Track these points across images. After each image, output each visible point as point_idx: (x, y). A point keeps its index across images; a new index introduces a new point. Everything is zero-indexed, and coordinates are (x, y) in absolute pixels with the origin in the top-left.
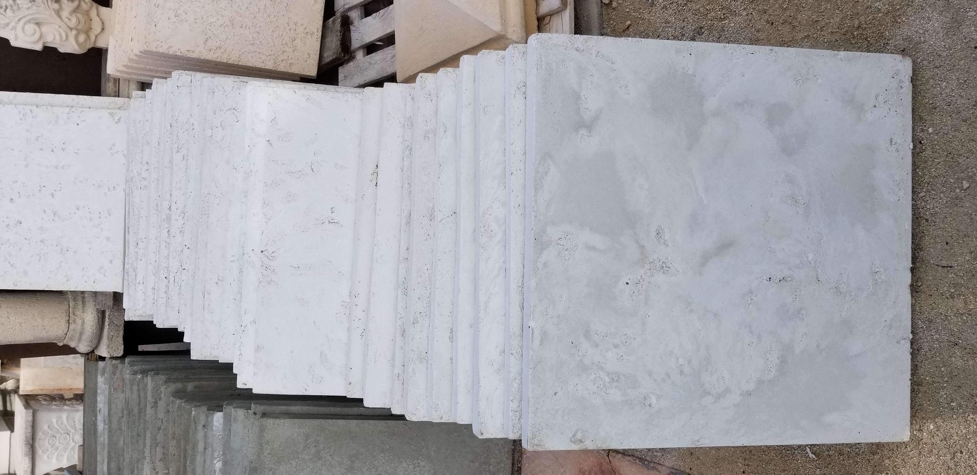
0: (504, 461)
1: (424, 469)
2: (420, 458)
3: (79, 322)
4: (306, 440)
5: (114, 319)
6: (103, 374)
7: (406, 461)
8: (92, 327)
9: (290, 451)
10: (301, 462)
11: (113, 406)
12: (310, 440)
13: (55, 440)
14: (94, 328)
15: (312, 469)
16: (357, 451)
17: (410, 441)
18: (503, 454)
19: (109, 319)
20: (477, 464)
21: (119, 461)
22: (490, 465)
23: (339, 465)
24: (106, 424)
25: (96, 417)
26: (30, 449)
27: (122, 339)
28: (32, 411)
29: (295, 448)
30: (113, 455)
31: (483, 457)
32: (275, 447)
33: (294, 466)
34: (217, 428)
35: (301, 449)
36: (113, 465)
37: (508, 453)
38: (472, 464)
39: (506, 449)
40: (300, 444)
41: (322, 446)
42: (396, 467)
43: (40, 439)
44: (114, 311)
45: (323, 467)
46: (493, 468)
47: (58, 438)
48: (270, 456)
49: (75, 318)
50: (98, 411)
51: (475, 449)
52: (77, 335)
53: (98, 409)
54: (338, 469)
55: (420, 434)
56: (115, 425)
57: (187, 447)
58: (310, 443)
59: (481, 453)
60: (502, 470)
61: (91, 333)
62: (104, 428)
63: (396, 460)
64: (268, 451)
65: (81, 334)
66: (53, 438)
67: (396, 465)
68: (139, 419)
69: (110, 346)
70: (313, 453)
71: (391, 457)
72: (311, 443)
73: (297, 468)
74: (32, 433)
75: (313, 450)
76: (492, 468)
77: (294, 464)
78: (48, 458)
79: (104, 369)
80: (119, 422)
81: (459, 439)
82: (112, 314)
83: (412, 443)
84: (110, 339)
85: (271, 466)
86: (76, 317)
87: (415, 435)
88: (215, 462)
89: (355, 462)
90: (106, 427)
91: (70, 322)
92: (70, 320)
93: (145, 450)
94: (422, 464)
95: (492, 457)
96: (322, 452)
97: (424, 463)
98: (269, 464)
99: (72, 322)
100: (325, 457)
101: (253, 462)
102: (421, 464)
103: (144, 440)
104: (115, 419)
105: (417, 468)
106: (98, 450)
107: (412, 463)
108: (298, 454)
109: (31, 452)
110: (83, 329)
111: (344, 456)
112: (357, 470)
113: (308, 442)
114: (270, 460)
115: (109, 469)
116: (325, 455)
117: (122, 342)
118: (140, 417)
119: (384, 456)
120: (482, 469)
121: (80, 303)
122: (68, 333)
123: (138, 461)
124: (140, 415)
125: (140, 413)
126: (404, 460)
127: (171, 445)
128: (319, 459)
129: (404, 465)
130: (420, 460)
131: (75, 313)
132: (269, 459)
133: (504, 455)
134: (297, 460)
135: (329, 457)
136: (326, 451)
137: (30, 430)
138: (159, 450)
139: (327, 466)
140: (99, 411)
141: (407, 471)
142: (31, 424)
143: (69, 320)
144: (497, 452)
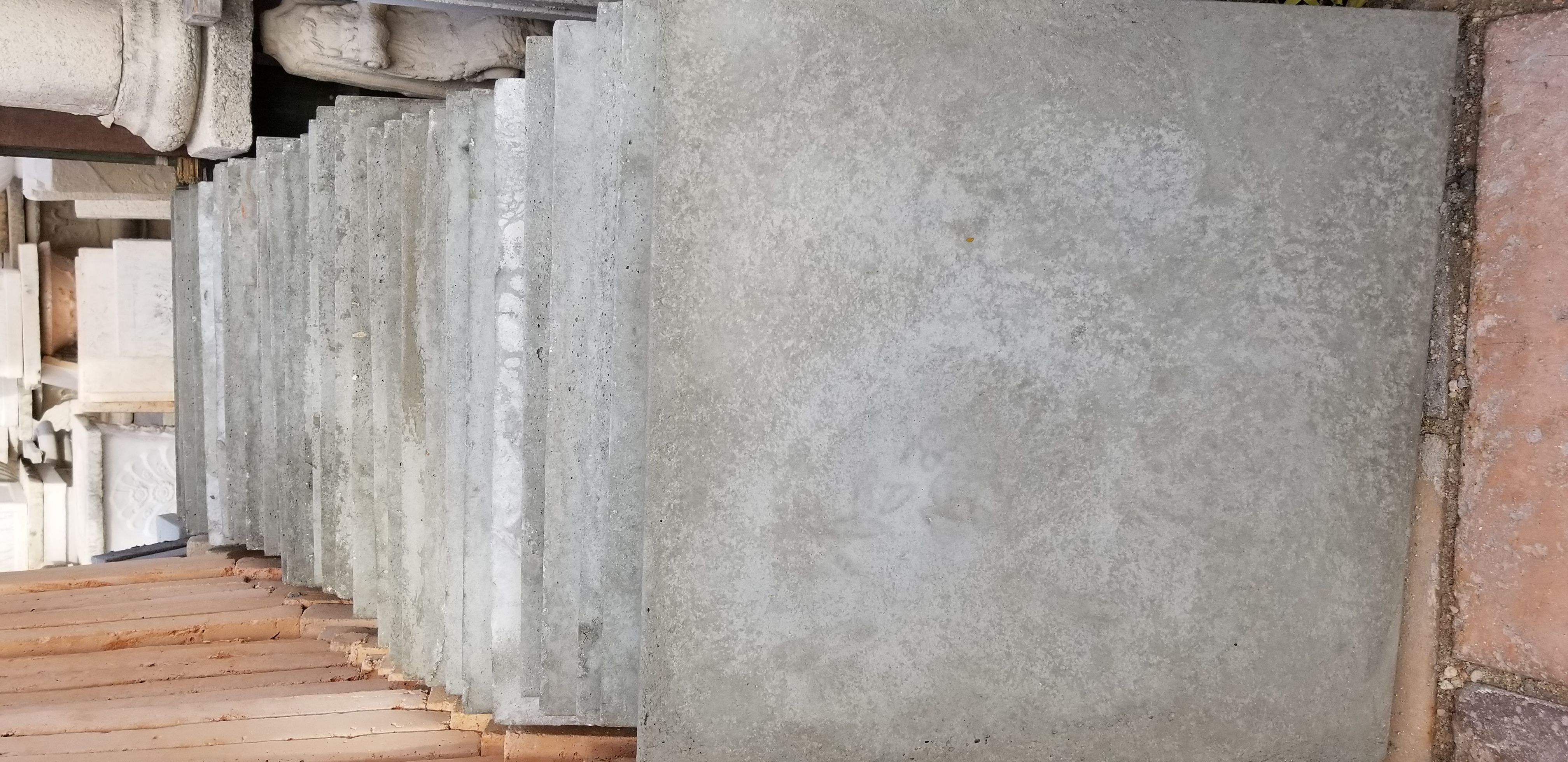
0: (1428, 139)
1: (1175, 156)
2: (1164, 120)
3: (146, 57)
4: (808, 52)
5: (229, 58)
6: (210, 211)
7: (1117, 131)
8: (177, 71)
9: (756, 86)
10: (790, 124)
11: (234, 266)
12: (820, 53)
13: (146, 494)
14: (181, 75)
15: (825, 146)
16: (966, 92)
17: (1132, 64)
18: (1424, 115)
19: (215, 56)
20: (1340, 146)
21: (250, 388)
22: (1381, 149)
23: (910, 135)
24: (220, 321)
25: (198, 313)
26: (98, 506)
27: (248, 108)
28: (99, 434)
29: (772, 78)
30: (236, 380)
31: (1360, 123)
32: (709, 71)
33: (769, 135)
34: (506, 124)
35: (791, 81)
36: (239, 404)
37: (1439, 114)
38: (1325, 145)
39: (1434, 100)
40: (789, 65)
41: (855, 72)
42: (1088, 147)
43: (117, 490)
44: (226, 39)
45: (862, 141)
46: (1390, 161)
47: (151, 491)
48: (693, 102)
49: (136, 47)
50: (202, 297)
51: (1337, 96)
52: (143, 94)
53: (202, 292)
54: (906, 147)
55: (1166, 41)
56: (238, 310)
57: (418, 234)
58: (818, 61)
59: (1354, 111)
60: (1418, 167)
61: (176, 88)
62: (216, 330)
63: (1089, 124)
64: (687, 86)
65: (153, 90)
66: (143, 489)
67: (1090, 141)
68: (292, 253)
69: (221, 121)
70: (830, 93)
71: (1073, 115)
72: (823, 61)
73: (779, 144)
74: (101, 476)
75: (829, 85)
76: (1387, 162)
77: (769, 129)
78: (134, 525)
79: (212, 199)
80: (248, 299)
81: (1286, 63)
82: (222, 45)
83: (1138, 71)
84: (222, 104)
85: (697, 133)
86: (140, 48)
87: (1150, 44)
88: (502, 222)
89: (959, 126)
90: (221, 327)
91: (125, 57)
92: (125, 52)
93: (306, 318)
94: (1170, 140)
95: (1390, 123)
96: (856, 92)
97: (1175, 139)
98: (691, 127)
99: (130, 57)
100: (866, 108)
101: (633, 142)
102: (1166, 139)
103: (305, 293)
104: (237, 297)
105: (1154, 154)
106: (205, 385)
107: (1139, 136)
108: (782, 98)
109: (102, 513)
110: (156, 77)
111: (924, 108)
112: (967, 156)
113: (814, 57)
114: (695, 116)
115: (229, 419)
116: (867, 104)
117: (250, 117)
118: (293, 246)
119: (1050, 112)
120: (1355, 163)
121: (147, 14)
122: (122, 86)
123: (291, 354)
124: (293, 241)
125: (293, 237)
126: (1113, 125)
127: (372, 254)
128: (846, 113)
129: (1114, 142)
130: (1165, 127)
131: (135, 37)
132: (689, 112)
133: (1427, 118)
134: (777, 117)
135: (879, 108)
136: (870, 90)
137: (97, 469)
138: (342, 289)
139: (873, 138)
140: (205, 297)
141: (1122, 160)
142: (99, 458)
143: (122, 52)
144: (1403, 108)
